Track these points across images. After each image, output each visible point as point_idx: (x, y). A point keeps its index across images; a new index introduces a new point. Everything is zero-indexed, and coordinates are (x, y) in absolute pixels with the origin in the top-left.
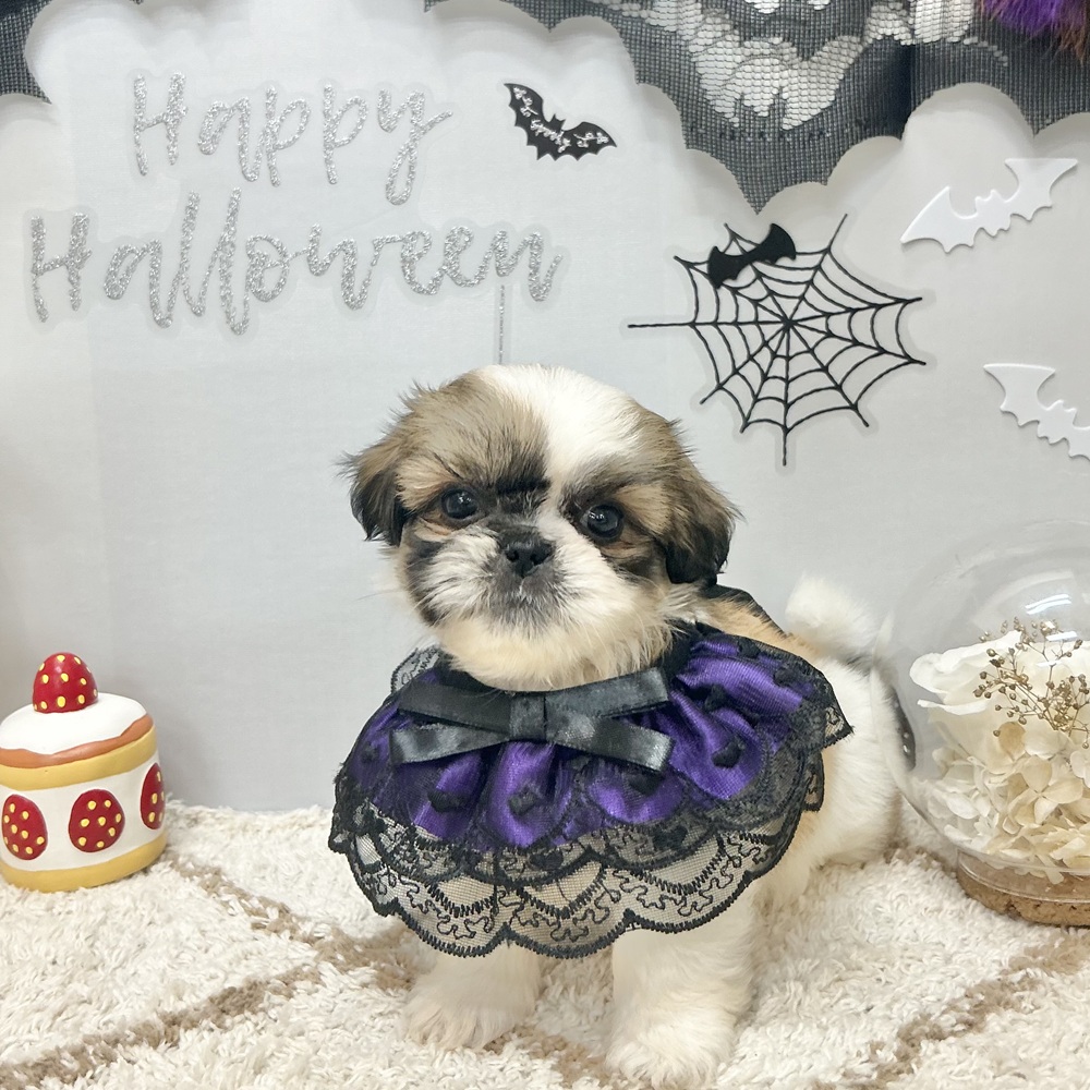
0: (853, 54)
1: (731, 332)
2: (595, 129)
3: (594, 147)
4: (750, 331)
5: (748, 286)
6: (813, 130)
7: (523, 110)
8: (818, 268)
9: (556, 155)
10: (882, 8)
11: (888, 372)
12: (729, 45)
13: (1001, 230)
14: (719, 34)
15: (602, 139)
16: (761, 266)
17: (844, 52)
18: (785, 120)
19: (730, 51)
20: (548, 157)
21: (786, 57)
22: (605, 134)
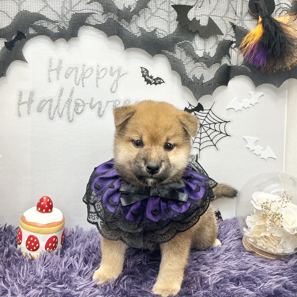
0: (218, 67)
2: (160, 79)
3: (160, 83)
6: (209, 83)
7: (144, 73)
9: (151, 84)
10: (225, 58)
11: (222, 137)
12: (192, 63)
13: (248, 107)
14: (190, 61)
15: (162, 81)
16: (196, 112)
17: (217, 67)
18: (203, 81)
19: (192, 65)
21: (204, 67)
22: (162, 80)
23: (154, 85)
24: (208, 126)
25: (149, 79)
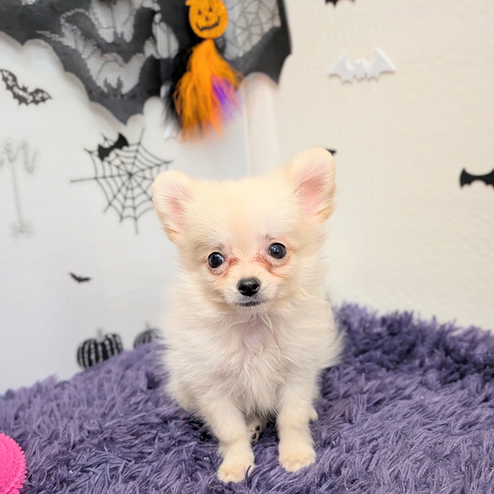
0: (142, 62)
1: (110, 180)
2: (42, 91)
3: (43, 100)
4: (118, 179)
5: (114, 160)
7: (8, 82)
8: (137, 151)
9: (27, 104)
10: (149, 42)
12: (97, 55)
14: (93, 51)
15: (45, 96)
16: (117, 151)
18: (122, 90)
20: (23, 105)
22: (47, 94)
23: (33, 105)
24: (141, 174)
25: (21, 93)
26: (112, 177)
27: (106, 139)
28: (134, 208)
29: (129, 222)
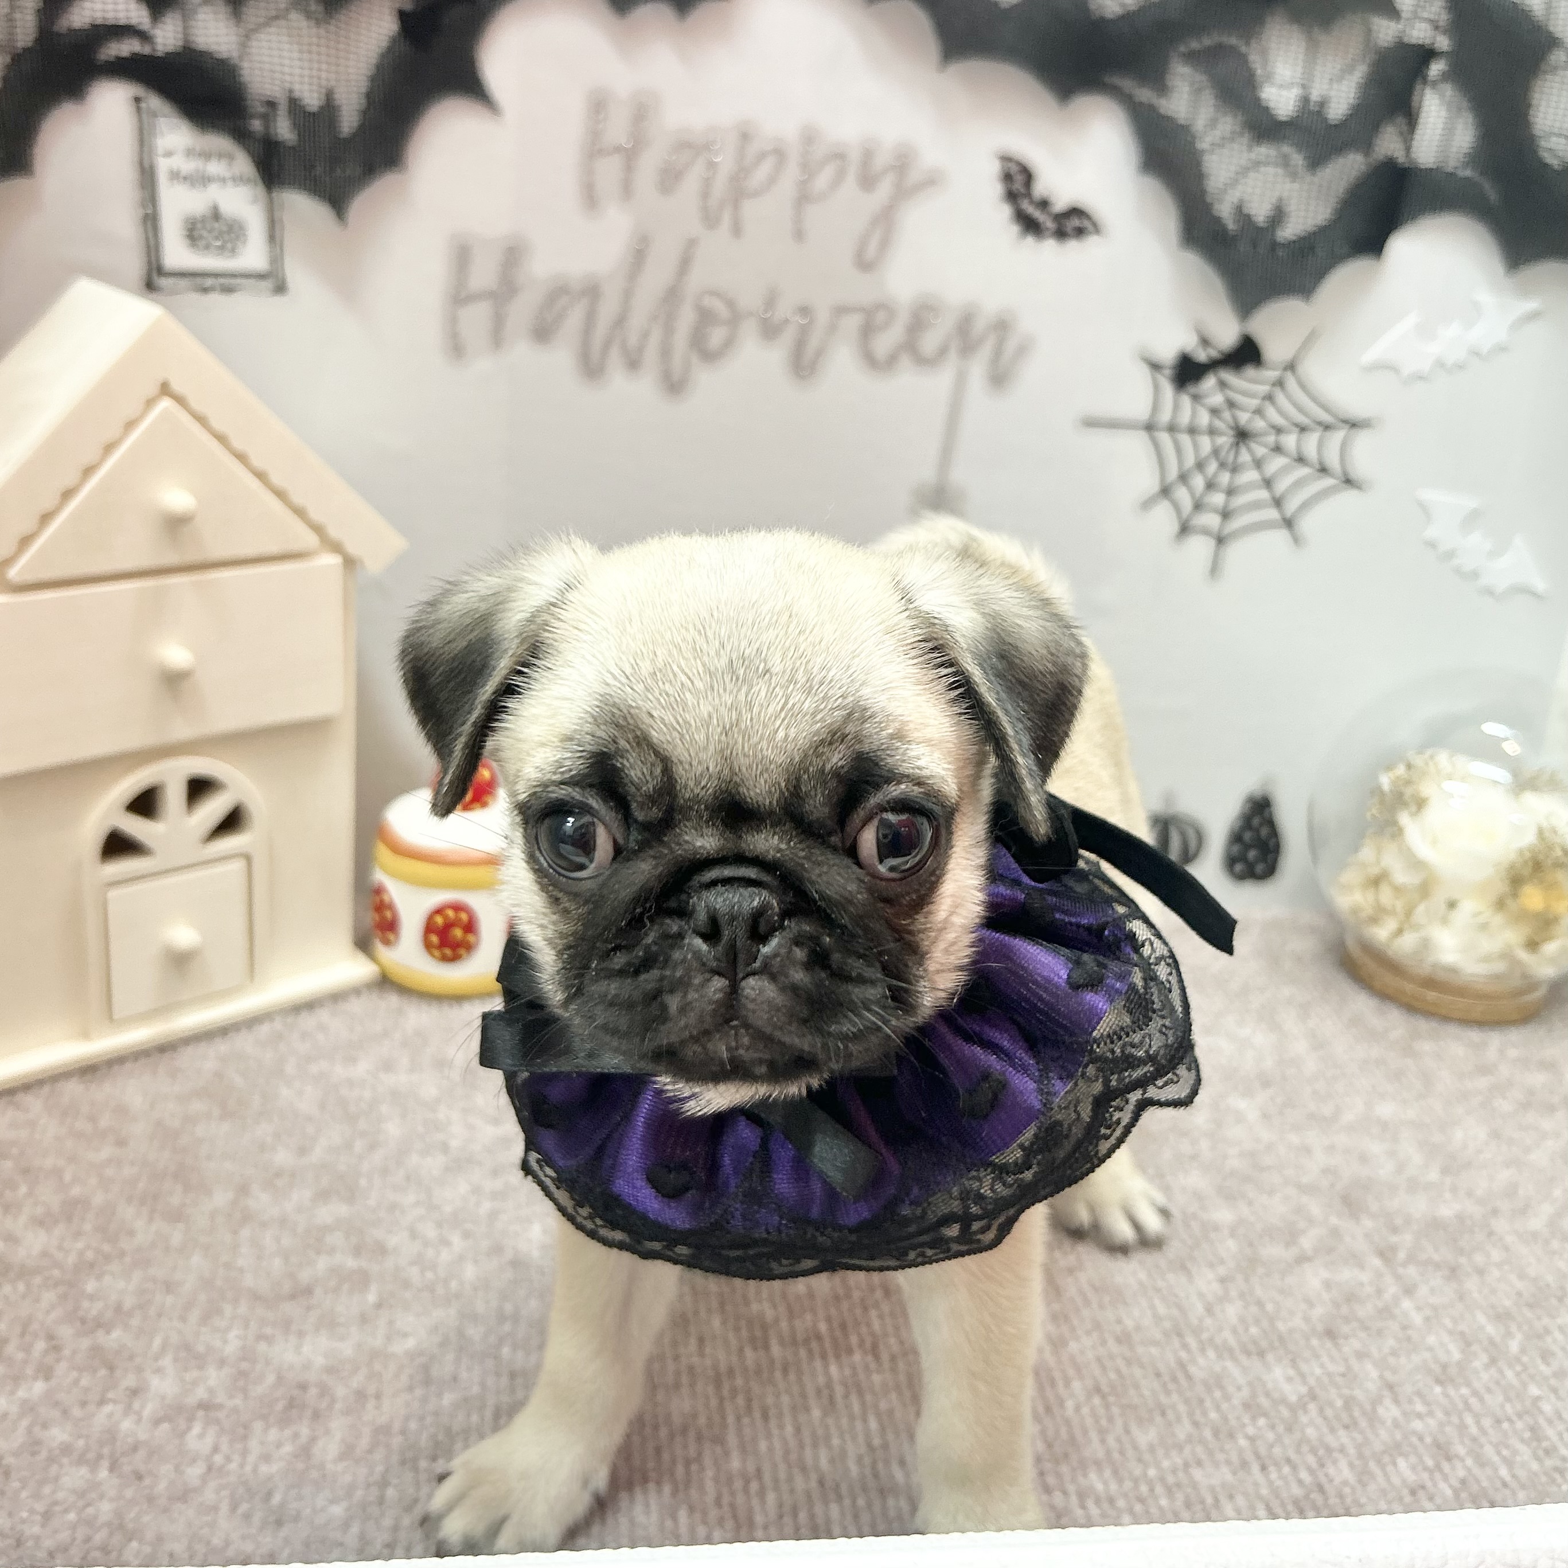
0: (1354, 174)
1: (1185, 439)
2: (1083, 215)
3: (1080, 232)
4: (1204, 439)
5: (1209, 393)
8: (1279, 383)
10: (1389, 129)
11: (1325, 493)
12: (1237, 147)
14: (1229, 135)
16: (1226, 374)
18: (1278, 232)
22: (1092, 220)
24: (1271, 439)
25: (1035, 212)
26: (1192, 431)
27: (1205, 342)
28: (1226, 515)
29: (1200, 547)
